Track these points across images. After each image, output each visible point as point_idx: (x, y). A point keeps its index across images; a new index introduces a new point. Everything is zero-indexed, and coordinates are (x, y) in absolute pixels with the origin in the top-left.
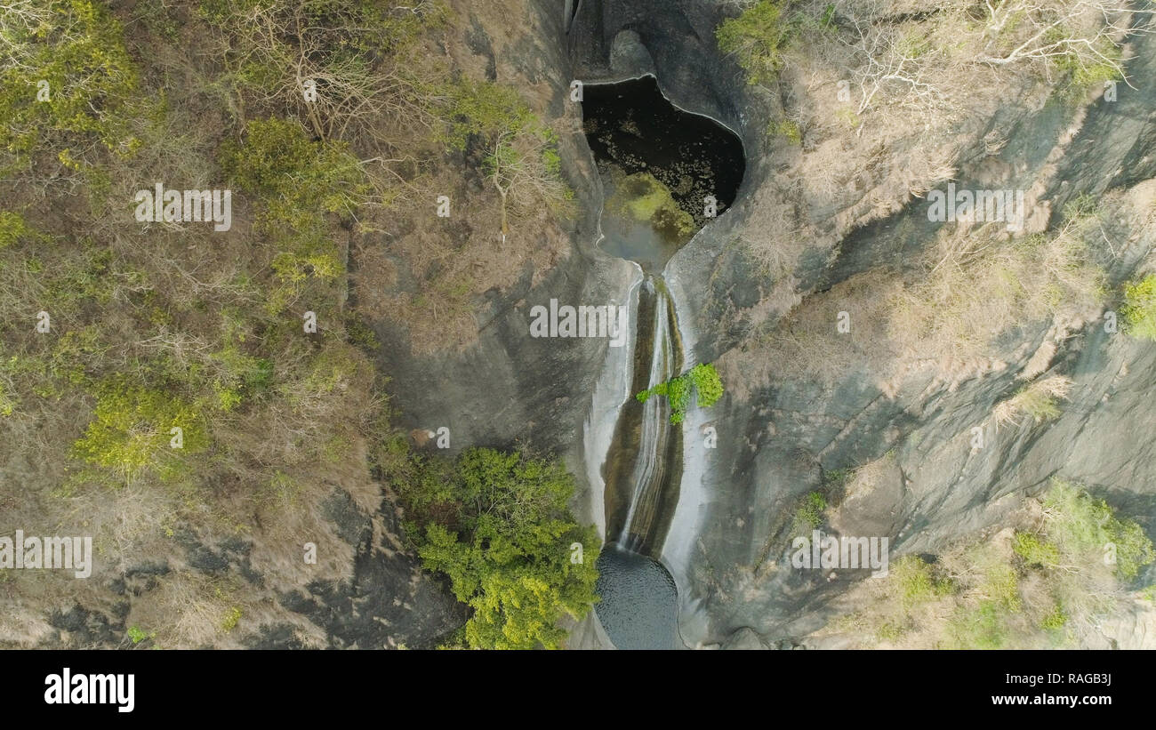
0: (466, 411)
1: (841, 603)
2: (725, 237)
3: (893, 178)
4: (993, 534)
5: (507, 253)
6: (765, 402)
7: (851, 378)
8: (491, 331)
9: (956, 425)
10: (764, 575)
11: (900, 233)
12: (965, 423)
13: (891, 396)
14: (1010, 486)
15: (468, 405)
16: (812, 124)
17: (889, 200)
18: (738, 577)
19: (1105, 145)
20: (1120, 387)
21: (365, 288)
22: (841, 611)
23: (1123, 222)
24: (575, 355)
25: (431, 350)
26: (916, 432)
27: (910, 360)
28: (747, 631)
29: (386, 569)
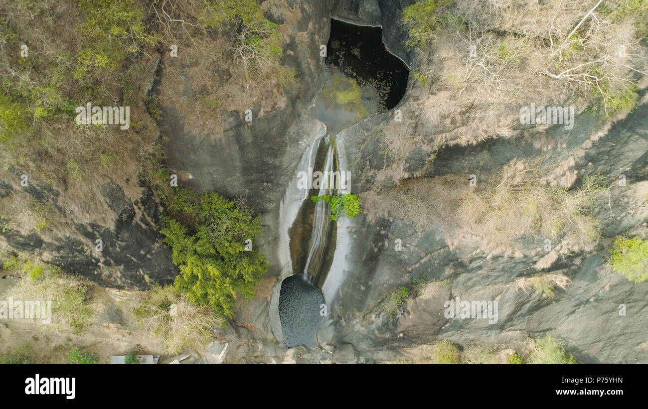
0: (211, 171)
1: (406, 352)
2: (375, 127)
3: (474, 125)
4: (502, 349)
5: (247, 94)
6: (385, 227)
7: (433, 231)
8: (231, 133)
9: (490, 279)
10: (367, 321)
11: (480, 159)
12: (496, 281)
13: (451, 248)
14: (519, 327)
15: (212, 168)
16: (438, 79)
17: (469, 137)
18: (354, 317)
19: (623, 149)
20: (604, 297)
21: (166, 87)
22: (404, 356)
23: (626, 200)
24: (277, 163)
25: (195, 132)
26: (464, 274)
27: (467, 232)
28: (350, 346)
29: (139, 233)
